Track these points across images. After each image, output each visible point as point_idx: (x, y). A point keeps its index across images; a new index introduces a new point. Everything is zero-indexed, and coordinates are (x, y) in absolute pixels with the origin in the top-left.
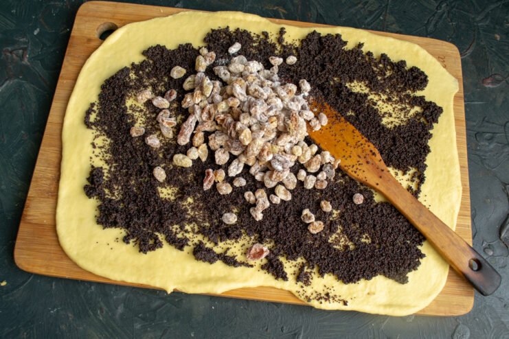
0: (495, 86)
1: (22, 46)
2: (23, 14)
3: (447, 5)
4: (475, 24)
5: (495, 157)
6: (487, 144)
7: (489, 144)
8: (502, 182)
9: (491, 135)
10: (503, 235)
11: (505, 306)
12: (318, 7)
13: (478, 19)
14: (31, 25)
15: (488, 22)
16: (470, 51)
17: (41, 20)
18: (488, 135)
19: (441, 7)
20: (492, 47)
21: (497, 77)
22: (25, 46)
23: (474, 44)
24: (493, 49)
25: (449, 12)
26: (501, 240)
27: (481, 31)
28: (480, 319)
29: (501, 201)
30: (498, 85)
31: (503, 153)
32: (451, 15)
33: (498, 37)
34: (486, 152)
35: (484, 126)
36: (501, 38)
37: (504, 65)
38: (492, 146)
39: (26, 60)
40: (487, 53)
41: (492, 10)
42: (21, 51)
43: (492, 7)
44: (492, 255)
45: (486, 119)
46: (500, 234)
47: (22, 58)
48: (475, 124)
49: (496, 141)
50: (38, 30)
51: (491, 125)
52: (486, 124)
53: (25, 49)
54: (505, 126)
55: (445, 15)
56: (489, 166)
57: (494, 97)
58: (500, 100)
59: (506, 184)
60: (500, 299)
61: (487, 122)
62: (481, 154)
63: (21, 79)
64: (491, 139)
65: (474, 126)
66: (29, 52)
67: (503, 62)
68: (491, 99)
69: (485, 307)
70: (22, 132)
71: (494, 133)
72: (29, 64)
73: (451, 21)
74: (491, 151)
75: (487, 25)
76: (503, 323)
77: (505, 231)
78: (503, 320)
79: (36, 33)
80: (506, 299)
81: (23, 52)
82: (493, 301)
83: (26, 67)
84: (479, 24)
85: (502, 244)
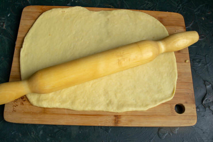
0: (201, 40)
1: (3, 21)
2: (3, 7)
3: (182, 5)
4: (194, 13)
5: (201, 70)
6: (198, 64)
7: (199, 64)
8: (203, 80)
9: (199, 60)
10: (203, 103)
11: (204, 132)
12: (127, 5)
13: (195, 11)
14: (7, 12)
15: (199, 12)
16: (191, 24)
17: (11, 10)
18: (198, 60)
19: (179, 6)
20: (200, 23)
21: (202, 35)
22: (4, 21)
23: (193, 21)
24: (201, 24)
25: (182, 8)
26: (203, 105)
27: (196, 16)
28: (193, 138)
29: (203, 88)
30: (203, 39)
31: (204, 68)
32: (183, 9)
33: (203, 19)
34: (197, 67)
35: (196, 56)
36: (204, 19)
37: (205, 30)
38: (199, 65)
39: (4, 27)
40: (199, 25)
41: (201, 7)
42: (2, 23)
43: (201, 6)
44: (199, 111)
45: (197, 53)
46: (202, 102)
47: (3, 26)
48: (192, 55)
49: (201, 62)
50: (10, 14)
51: (199, 56)
52: (197, 55)
53: (4, 23)
54: (205, 56)
55: (181, 9)
56: (198, 73)
57: (201, 44)
58: (204, 45)
59: (205, 81)
60: (201, 130)
61: (198, 54)
62: (195, 68)
63: (2, 35)
64: (199, 62)
65: (192, 56)
66: (5, 24)
67: (205, 29)
68: (200, 45)
69: (195, 133)
70: (2, 57)
71: (201, 59)
72: (5, 28)
73: (184, 12)
74: (199, 67)
75: (199, 14)
76: (202, 140)
77: (204, 101)
78: (203, 139)
79: (8, 16)
80: (204, 130)
81: (3, 24)
82: (199, 131)
83: (4, 30)
84: (196, 13)
85: (203, 107)
